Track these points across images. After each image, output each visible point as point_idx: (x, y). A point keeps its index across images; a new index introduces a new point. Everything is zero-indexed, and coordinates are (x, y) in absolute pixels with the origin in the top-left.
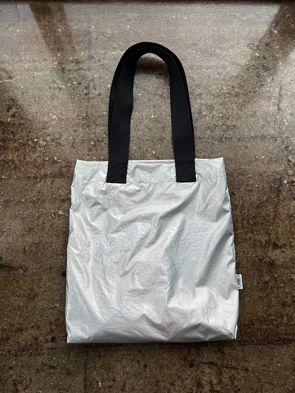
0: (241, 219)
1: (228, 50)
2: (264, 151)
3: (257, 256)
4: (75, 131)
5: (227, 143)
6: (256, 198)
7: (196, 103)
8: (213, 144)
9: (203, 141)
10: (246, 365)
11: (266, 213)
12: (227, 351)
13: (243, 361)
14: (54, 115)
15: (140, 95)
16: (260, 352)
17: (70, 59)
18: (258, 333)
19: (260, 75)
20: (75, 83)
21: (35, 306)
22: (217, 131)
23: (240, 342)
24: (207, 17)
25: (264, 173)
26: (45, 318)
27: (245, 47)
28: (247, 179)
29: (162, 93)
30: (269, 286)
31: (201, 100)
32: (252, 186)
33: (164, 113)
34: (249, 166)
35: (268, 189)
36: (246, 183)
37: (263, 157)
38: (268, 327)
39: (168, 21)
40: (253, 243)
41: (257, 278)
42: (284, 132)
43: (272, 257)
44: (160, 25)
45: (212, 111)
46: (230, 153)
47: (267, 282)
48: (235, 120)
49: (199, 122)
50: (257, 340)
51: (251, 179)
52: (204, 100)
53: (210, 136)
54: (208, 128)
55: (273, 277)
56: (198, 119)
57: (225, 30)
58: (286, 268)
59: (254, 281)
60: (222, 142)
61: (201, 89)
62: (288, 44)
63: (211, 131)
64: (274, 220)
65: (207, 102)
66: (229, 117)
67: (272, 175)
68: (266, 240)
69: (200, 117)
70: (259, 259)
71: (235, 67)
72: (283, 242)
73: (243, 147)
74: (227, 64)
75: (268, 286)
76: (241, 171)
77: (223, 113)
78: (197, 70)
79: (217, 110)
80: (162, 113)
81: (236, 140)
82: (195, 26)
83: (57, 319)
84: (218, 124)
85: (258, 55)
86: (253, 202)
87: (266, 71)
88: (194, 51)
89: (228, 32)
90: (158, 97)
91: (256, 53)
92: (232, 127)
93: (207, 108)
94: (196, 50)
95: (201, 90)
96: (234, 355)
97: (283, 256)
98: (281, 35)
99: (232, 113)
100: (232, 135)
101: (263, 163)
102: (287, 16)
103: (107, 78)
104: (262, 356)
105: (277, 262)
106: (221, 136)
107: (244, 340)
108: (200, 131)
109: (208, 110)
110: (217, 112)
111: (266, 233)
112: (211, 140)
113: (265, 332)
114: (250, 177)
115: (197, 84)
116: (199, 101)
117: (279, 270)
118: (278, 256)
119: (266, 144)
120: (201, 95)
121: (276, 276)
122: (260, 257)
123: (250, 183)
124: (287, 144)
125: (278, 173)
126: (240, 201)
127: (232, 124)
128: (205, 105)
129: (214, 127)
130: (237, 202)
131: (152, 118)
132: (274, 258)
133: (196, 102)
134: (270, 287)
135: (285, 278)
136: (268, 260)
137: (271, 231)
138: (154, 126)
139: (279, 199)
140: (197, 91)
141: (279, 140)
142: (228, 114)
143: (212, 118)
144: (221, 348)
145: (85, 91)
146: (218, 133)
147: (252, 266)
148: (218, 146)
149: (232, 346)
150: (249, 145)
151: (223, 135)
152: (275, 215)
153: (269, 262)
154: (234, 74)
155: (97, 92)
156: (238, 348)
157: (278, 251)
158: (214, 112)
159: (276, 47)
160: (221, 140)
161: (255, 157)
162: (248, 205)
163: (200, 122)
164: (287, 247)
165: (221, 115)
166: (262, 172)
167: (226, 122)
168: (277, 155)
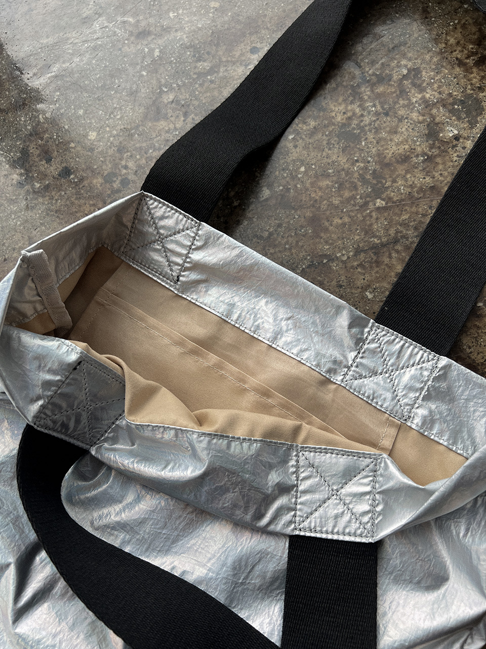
7: (410, 106)
31: (422, 90)
33: (303, 169)
45: (477, 115)
49: (441, 167)
52: (433, 90)
56: (435, 156)
61: (410, 55)
65: (446, 90)
69: (439, 148)
80: (297, 171)
93: (452, 112)
95: (410, 60)
103: (81, 112)
109: (459, 119)
115: (391, 46)
116: (416, 97)
120: (416, 76)
128: (443, 103)
131: (267, 200)
133: (406, 102)
140: (398, 66)
163: (444, 163)
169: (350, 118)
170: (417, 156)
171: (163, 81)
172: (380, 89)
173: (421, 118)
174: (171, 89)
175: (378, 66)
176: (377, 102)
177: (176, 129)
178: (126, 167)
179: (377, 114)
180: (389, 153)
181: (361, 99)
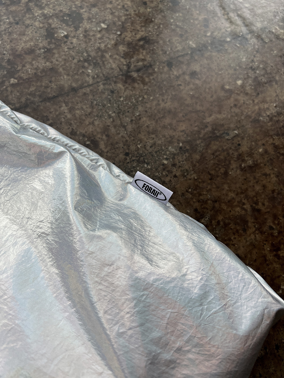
2: (235, 70)
5: (147, 79)
6: (274, 179)
7: (34, 18)
8: (112, 92)
9: (85, 94)
22: (111, 61)
28: (233, 144)
31: (41, 8)
32: (250, 155)
34: (220, 112)
36: (236, 154)
37: (239, 82)
45: (80, 23)
48: (141, 27)
49: (57, 55)
51: (239, 139)
52: (49, 8)
53: (98, 76)
54: (85, 61)
56: (53, 49)
60: (134, 80)
63: (96, 65)
65: (58, 8)
66: (126, 26)
69: (55, 43)
73: (187, 77)
76: (209, 129)
77: (105, 20)
79: (89, 19)
81: (164, 67)
84: (106, 46)
86: (273, 191)
92: (141, 43)
93: (63, 21)
99: (127, 15)
100: (148, 59)
101: (247, 94)
106: (125, 68)
108: (68, 75)
109: (67, 25)
110: (92, 22)
112: (104, 84)
114: (237, 136)
116: (37, 12)
119: (230, 54)
123: (244, 148)
126: (244, 204)
127: (138, 36)
128: (56, 16)
129: (100, 54)
130: (238, 209)
133: (31, 16)
142: (119, 20)
143: (85, 36)
146: (114, 66)
148: (128, 93)
150: (196, 67)
151: (128, 66)
158: (86, 25)
161: (223, 88)
162: (266, 204)
163: (59, 53)
165: (103, 25)
166: (253, 115)
167: (123, 36)
168: (264, 69)
170: (40, 49)
172: (13, 8)
173: (41, 25)
176: (10, 16)
180: (19, 48)
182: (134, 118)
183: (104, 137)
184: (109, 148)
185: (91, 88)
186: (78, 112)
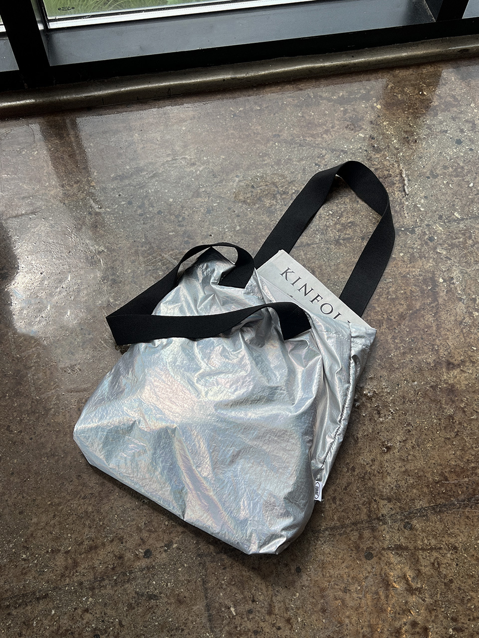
0: (391, 338)
1: (322, 135)
2: (401, 247)
3: (427, 383)
4: (133, 262)
5: (348, 245)
6: (405, 307)
8: (328, 249)
9: (314, 247)
10: (452, 540)
11: (425, 325)
12: (417, 525)
13: (446, 536)
14: (101, 246)
15: (215, 205)
16: (468, 517)
17: (112, 176)
18: (458, 491)
19: (371, 157)
20: (123, 203)
21: (112, 508)
22: (331, 232)
23: (434, 509)
24: (285, 103)
25: (408, 273)
26: (129, 524)
27: (343, 129)
29: (245, 198)
30: (456, 421)
32: (395, 293)
33: (252, 221)
35: (420, 294)
36: (387, 291)
37: (402, 254)
38: (470, 480)
39: (235, 115)
40: (416, 367)
41: (436, 413)
42: (422, 220)
43: (450, 381)
44: (225, 120)
46: (354, 257)
47: (451, 417)
48: (352, 215)
50: (458, 500)
51: (392, 284)
53: (322, 240)
54: (317, 230)
55: (458, 408)
57: (313, 114)
58: (473, 392)
59: (433, 418)
60: (341, 244)
61: (296, 185)
62: (399, 118)
63: (322, 233)
64: (438, 332)
66: (343, 214)
67: (420, 275)
68: (434, 360)
70: (432, 387)
71: (335, 154)
72: (460, 359)
74: (324, 152)
75: (454, 421)
77: (333, 209)
78: (286, 165)
80: (250, 221)
81: (359, 240)
82: (272, 115)
83: (149, 522)
84: (329, 224)
85: (363, 136)
86: (402, 313)
87: (378, 153)
88: (277, 144)
89: (316, 116)
90: (240, 204)
91: (360, 134)
92: (350, 225)
94: (279, 142)
95: (296, 187)
96: (429, 528)
97: (465, 377)
98: (387, 109)
99: (345, 208)
100: (351, 234)
101: (404, 261)
102: (389, 86)
103: (166, 191)
104: (472, 524)
105: (458, 386)
106: (337, 237)
107: (440, 504)
111: (432, 349)
112: (324, 244)
113: (467, 488)
114: (391, 282)
117: (465, 397)
118: (458, 378)
119: (401, 237)
121: (462, 405)
122: (432, 383)
123: (393, 289)
124: (430, 233)
125: (427, 271)
126: (384, 315)
127: (349, 221)
129: (325, 228)
130: (380, 317)
131: (238, 230)
132: (452, 382)
134: (458, 422)
135: (476, 407)
136: (445, 386)
137: (438, 346)
138: (242, 240)
139: (438, 304)
140: (292, 189)
141: (418, 230)
142: (340, 210)
143: (320, 217)
144: (408, 522)
145: (139, 211)
146: (332, 235)
147: (424, 397)
148: (336, 250)
149: (424, 516)
151: (339, 236)
152: (437, 325)
153: (447, 389)
154: (336, 162)
155: (156, 210)
156: (434, 518)
157: (456, 372)
159: (385, 124)
160: (337, 242)
162: (396, 317)
164: (467, 364)
165: (330, 212)
166: (405, 273)
167: (340, 220)
168: (419, 249)
169: (272, 205)
171: (200, 183)
172: (284, 196)
174: (203, 187)
175: (284, 188)
176: (282, 201)
177: (205, 202)
178: (184, 213)
179: (282, 205)
181: (276, 199)
182: (336, 264)
183: (319, 270)
184: (320, 275)
185: (317, 245)
186: (308, 256)
